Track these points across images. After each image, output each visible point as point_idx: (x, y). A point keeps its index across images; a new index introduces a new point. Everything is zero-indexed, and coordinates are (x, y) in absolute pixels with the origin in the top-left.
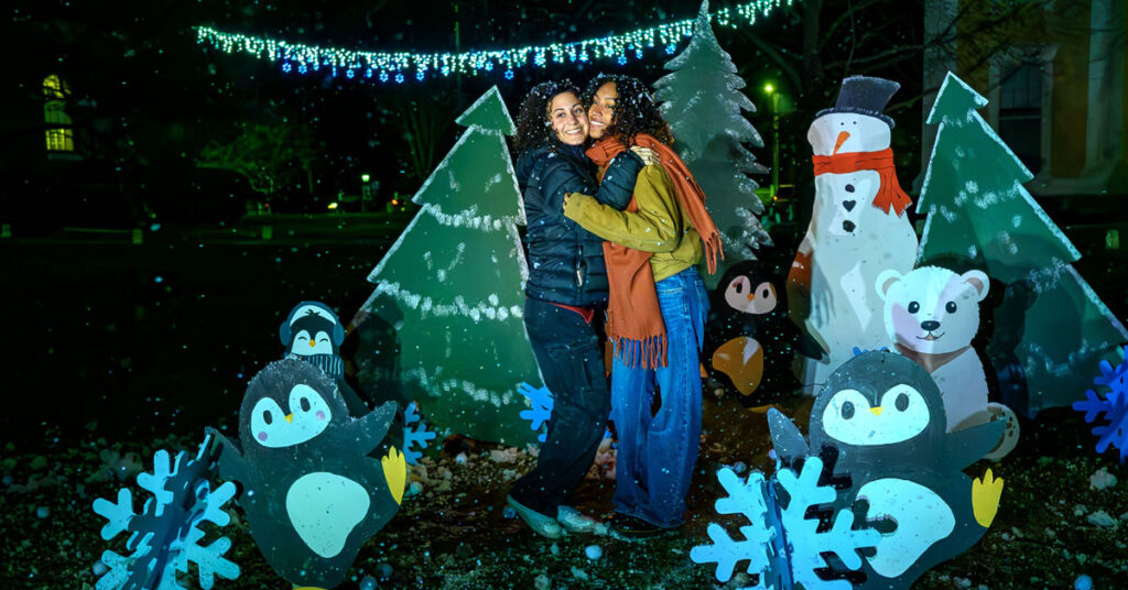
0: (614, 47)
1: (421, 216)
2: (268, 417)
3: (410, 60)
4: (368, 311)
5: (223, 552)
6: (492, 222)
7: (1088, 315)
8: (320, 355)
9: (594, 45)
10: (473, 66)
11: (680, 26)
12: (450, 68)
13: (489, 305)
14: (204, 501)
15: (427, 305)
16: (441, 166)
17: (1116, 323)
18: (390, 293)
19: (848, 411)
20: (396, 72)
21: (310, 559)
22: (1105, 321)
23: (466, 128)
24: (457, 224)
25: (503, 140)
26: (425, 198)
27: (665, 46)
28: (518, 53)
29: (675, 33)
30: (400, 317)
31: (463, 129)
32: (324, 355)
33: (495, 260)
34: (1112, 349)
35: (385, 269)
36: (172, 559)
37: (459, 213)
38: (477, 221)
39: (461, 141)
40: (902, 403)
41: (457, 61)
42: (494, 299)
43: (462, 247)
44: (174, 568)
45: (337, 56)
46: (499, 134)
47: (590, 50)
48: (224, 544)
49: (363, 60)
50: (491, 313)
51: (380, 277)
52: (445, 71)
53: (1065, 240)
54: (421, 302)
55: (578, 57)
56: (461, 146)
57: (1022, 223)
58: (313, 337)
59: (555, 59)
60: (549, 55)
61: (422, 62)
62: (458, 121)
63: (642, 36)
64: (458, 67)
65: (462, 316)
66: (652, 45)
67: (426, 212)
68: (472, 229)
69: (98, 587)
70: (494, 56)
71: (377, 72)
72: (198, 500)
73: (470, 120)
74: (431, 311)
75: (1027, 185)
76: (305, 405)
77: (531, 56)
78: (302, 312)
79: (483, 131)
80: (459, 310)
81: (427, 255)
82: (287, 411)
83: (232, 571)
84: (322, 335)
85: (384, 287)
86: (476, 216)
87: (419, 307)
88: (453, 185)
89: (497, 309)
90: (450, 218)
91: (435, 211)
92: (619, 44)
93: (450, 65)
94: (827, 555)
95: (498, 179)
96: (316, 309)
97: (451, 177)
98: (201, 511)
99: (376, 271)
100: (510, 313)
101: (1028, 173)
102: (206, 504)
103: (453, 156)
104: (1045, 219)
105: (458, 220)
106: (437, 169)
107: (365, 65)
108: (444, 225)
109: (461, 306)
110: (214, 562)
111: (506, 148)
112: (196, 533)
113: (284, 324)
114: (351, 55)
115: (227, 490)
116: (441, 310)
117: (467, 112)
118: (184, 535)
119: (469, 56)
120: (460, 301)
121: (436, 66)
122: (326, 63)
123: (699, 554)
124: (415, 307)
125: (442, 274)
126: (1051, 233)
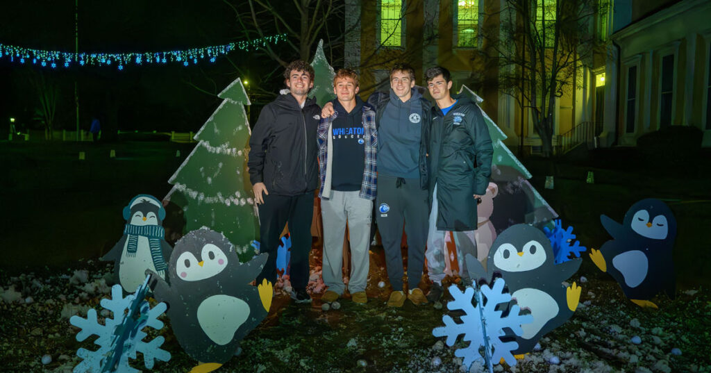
0: (182, 57)
1: (198, 147)
2: (187, 263)
3: (60, 55)
4: (169, 200)
5: (160, 345)
6: (237, 151)
7: (536, 205)
8: (149, 226)
9: (171, 54)
10: (99, 61)
11: (219, 48)
12: (85, 61)
13: (235, 197)
14: (146, 314)
15: (202, 197)
16: (209, 120)
17: (550, 209)
18: (181, 190)
19: (507, 254)
20: (52, 62)
21: (211, 346)
22: (545, 207)
23: (223, 100)
24: (218, 152)
25: (243, 107)
26: (201, 137)
27: (210, 58)
28: (126, 56)
29: (215, 51)
30: (186, 203)
31: (222, 100)
32: (152, 226)
33: (238, 173)
34: (549, 221)
35: (178, 177)
36: (125, 351)
37: (219, 146)
38: (229, 150)
39: (221, 107)
40: (533, 250)
41: (90, 58)
42: (238, 194)
43: (221, 165)
44: (127, 356)
45: (14, 51)
46: (241, 104)
47: (168, 57)
48: (160, 340)
49: (31, 53)
50: (236, 202)
51: (175, 181)
52: (82, 63)
53: (524, 168)
54: (198, 195)
55: (161, 60)
56: (220, 110)
57: (502, 160)
58: (145, 215)
59: (148, 61)
60: (144, 58)
61: (68, 57)
62: (219, 96)
63: (198, 51)
64: (90, 61)
65: (221, 203)
66: (202, 57)
67: (201, 146)
68: (226, 155)
69: (74, 371)
70: (112, 57)
71: (39, 61)
72: (142, 314)
73: (226, 95)
74: (203, 201)
75: (503, 141)
76: (212, 256)
77: (134, 58)
78: (138, 200)
79: (232, 102)
80: (219, 200)
81: (201, 169)
82: (200, 260)
83: (166, 356)
84: (151, 214)
85: (178, 186)
86: (228, 148)
87: (197, 198)
88: (216, 131)
89: (239, 199)
90: (214, 149)
91: (206, 144)
92: (184, 55)
93: (85, 60)
94: (506, 329)
95: (240, 128)
96: (147, 199)
97: (215, 126)
98: (144, 321)
99: (174, 177)
100: (247, 202)
101: (504, 135)
102: (147, 317)
103: (215, 115)
104: (514, 158)
105: (218, 150)
106: (208, 121)
107: (32, 57)
108: (211, 152)
109: (220, 197)
110: (154, 352)
111: (244, 111)
112: (141, 334)
113: (126, 207)
114: (23, 50)
115: (161, 308)
116: (209, 200)
117: (224, 91)
118: (133, 336)
119: (97, 56)
120: (219, 195)
121: (76, 60)
122: (7, 53)
123: (437, 332)
124: (194, 198)
125: (210, 180)
126: (517, 165)
